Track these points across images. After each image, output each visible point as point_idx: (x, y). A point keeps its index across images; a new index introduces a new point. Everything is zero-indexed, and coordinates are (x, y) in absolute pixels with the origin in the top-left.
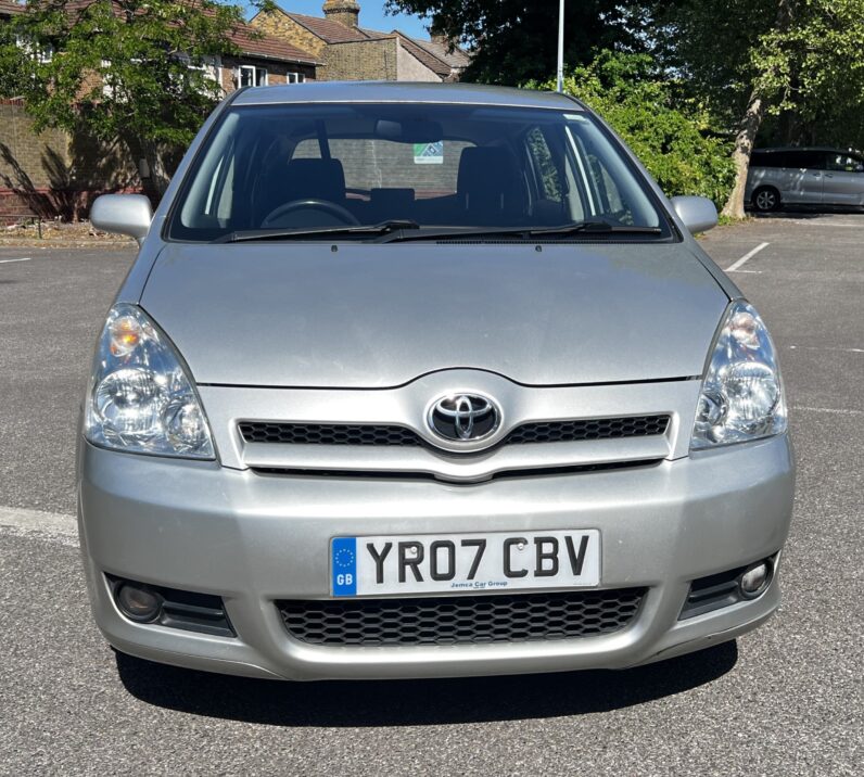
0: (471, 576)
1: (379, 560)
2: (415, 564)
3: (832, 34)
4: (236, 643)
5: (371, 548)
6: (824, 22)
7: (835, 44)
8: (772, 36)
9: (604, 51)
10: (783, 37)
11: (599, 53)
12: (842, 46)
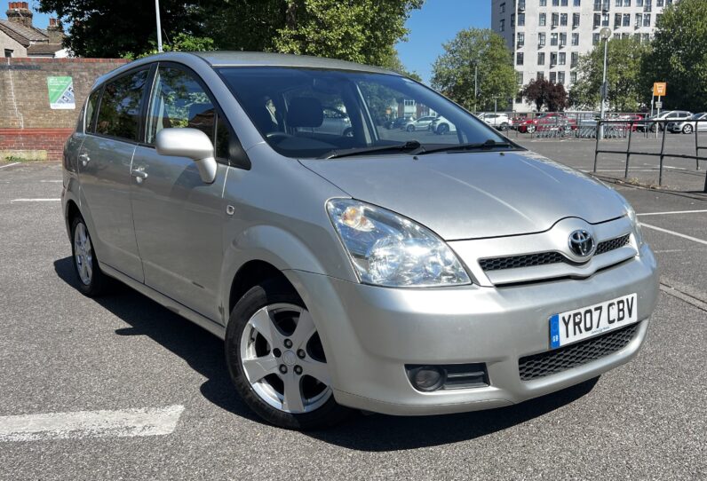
0: (598, 327)
1: (567, 324)
2: (578, 324)
3: (324, 32)
4: (491, 388)
5: (564, 319)
6: (316, 24)
7: (326, 39)
8: (286, 31)
9: (181, 34)
10: (294, 32)
11: (177, 35)
12: (331, 40)
